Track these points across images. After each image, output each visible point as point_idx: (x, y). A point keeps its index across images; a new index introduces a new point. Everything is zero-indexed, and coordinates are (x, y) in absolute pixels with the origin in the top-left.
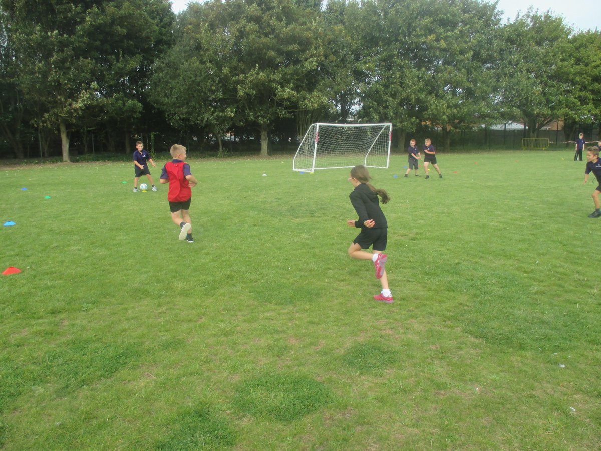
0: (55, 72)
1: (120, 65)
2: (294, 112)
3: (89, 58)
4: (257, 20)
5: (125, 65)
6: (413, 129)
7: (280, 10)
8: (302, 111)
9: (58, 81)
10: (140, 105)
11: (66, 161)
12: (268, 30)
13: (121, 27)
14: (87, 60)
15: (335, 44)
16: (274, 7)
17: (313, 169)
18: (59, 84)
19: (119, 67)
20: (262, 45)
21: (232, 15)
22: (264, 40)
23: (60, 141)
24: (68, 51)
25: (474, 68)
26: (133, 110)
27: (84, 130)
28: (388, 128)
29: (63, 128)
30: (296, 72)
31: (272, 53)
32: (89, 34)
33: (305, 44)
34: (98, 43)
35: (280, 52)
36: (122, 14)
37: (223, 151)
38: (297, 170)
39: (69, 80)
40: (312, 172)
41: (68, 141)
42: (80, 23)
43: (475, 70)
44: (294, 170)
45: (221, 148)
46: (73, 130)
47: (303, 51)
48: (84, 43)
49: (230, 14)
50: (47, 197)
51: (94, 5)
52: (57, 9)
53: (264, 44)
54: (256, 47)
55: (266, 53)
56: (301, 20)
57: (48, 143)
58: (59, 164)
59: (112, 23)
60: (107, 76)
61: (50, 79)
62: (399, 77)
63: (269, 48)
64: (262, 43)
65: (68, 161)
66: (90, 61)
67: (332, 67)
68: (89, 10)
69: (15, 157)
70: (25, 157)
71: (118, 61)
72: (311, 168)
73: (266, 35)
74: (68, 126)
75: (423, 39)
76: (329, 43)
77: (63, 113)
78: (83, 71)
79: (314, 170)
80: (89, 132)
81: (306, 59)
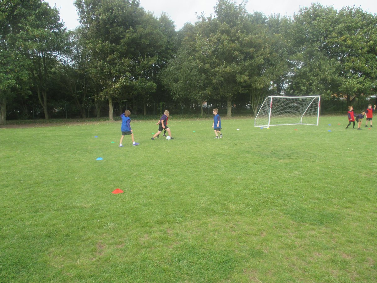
0: (107, 66)
1: (145, 62)
2: (249, 89)
3: (128, 58)
4: (227, 32)
5: (148, 62)
6: (328, 98)
7: (242, 26)
8: (254, 89)
9: (110, 72)
10: (155, 84)
11: (111, 120)
12: (235, 38)
13: (146, 40)
14: (127, 59)
15: (276, 46)
16: (238, 24)
17: (269, 125)
18: (111, 73)
19: (144, 64)
20: (231, 48)
21: (212, 30)
22: (232, 45)
23: (109, 108)
24: (116, 54)
25: (370, 59)
26: (151, 88)
27: (120, 101)
28: (317, 99)
29: (110, 101)
30: (251, 65)
31: (237, 53)
32: (128, 44)
33: (257, 47)
34: (133, 49)
35: (242, 53)
36: (147, 32)
37: (204, 114)
38: (257, 126)
39: (116, 71)
40: (268, 128)
41: (113, 108)
42: (123, 38)
43: (371, 59)
44: (255, 126)
45: (202, 112)
46: (116, 101)
47: (256, 51)
48: (125, 49)
49: (211, 30)
50: (112, 142)
51: (131, 27)
52: (111, 30)
53: (232, 48)
54: (227, 50)
55: (233, 53)
56: (254, 32)
57: (100, 109)
58: (107, 121)
59: (141, 38)
60: (137, 69)
61: (105, 71)
62: (318, 65)
63: (235, 50)
64: (231, 47)
65: (112, 120)
66: (128, 60)
67: (274, 61)
68: (128, 30)
69: (82, 117)
70: (87, 117)
71: (144, 60)
72: (268, 125)
73: (233, 41)
74: (113, 99)
75: (335, 40)
76: (272, 45)
77: (111, 90)
78: (124, 66)
79: (270, 127)
80: (123, 103)
81: (258, 56)
